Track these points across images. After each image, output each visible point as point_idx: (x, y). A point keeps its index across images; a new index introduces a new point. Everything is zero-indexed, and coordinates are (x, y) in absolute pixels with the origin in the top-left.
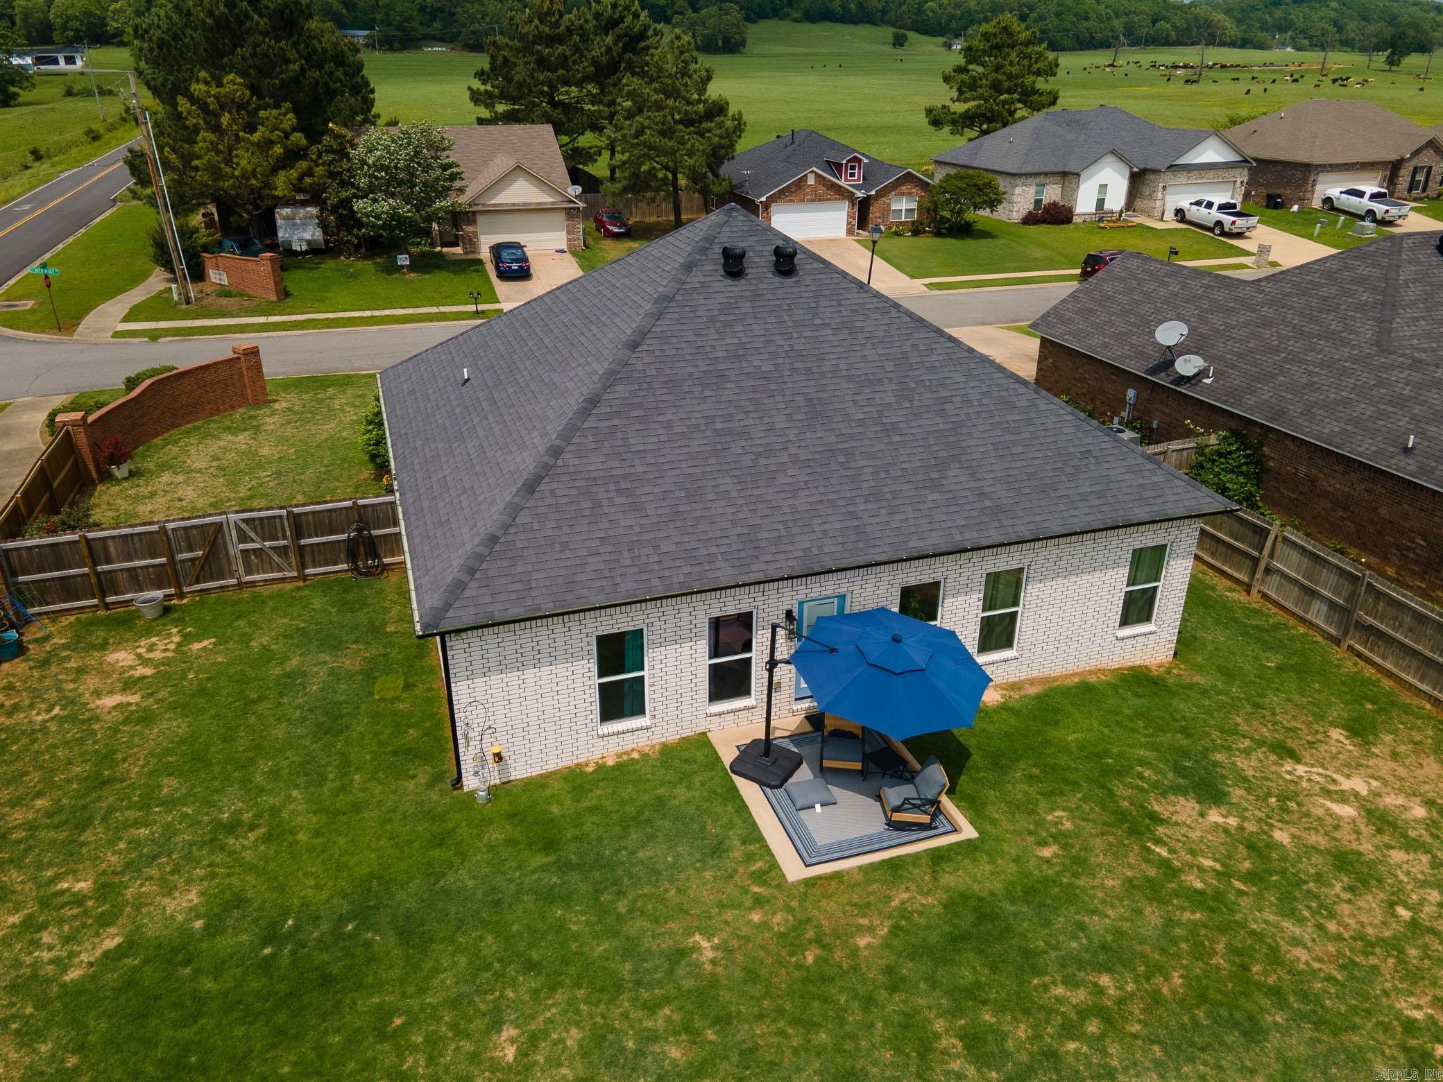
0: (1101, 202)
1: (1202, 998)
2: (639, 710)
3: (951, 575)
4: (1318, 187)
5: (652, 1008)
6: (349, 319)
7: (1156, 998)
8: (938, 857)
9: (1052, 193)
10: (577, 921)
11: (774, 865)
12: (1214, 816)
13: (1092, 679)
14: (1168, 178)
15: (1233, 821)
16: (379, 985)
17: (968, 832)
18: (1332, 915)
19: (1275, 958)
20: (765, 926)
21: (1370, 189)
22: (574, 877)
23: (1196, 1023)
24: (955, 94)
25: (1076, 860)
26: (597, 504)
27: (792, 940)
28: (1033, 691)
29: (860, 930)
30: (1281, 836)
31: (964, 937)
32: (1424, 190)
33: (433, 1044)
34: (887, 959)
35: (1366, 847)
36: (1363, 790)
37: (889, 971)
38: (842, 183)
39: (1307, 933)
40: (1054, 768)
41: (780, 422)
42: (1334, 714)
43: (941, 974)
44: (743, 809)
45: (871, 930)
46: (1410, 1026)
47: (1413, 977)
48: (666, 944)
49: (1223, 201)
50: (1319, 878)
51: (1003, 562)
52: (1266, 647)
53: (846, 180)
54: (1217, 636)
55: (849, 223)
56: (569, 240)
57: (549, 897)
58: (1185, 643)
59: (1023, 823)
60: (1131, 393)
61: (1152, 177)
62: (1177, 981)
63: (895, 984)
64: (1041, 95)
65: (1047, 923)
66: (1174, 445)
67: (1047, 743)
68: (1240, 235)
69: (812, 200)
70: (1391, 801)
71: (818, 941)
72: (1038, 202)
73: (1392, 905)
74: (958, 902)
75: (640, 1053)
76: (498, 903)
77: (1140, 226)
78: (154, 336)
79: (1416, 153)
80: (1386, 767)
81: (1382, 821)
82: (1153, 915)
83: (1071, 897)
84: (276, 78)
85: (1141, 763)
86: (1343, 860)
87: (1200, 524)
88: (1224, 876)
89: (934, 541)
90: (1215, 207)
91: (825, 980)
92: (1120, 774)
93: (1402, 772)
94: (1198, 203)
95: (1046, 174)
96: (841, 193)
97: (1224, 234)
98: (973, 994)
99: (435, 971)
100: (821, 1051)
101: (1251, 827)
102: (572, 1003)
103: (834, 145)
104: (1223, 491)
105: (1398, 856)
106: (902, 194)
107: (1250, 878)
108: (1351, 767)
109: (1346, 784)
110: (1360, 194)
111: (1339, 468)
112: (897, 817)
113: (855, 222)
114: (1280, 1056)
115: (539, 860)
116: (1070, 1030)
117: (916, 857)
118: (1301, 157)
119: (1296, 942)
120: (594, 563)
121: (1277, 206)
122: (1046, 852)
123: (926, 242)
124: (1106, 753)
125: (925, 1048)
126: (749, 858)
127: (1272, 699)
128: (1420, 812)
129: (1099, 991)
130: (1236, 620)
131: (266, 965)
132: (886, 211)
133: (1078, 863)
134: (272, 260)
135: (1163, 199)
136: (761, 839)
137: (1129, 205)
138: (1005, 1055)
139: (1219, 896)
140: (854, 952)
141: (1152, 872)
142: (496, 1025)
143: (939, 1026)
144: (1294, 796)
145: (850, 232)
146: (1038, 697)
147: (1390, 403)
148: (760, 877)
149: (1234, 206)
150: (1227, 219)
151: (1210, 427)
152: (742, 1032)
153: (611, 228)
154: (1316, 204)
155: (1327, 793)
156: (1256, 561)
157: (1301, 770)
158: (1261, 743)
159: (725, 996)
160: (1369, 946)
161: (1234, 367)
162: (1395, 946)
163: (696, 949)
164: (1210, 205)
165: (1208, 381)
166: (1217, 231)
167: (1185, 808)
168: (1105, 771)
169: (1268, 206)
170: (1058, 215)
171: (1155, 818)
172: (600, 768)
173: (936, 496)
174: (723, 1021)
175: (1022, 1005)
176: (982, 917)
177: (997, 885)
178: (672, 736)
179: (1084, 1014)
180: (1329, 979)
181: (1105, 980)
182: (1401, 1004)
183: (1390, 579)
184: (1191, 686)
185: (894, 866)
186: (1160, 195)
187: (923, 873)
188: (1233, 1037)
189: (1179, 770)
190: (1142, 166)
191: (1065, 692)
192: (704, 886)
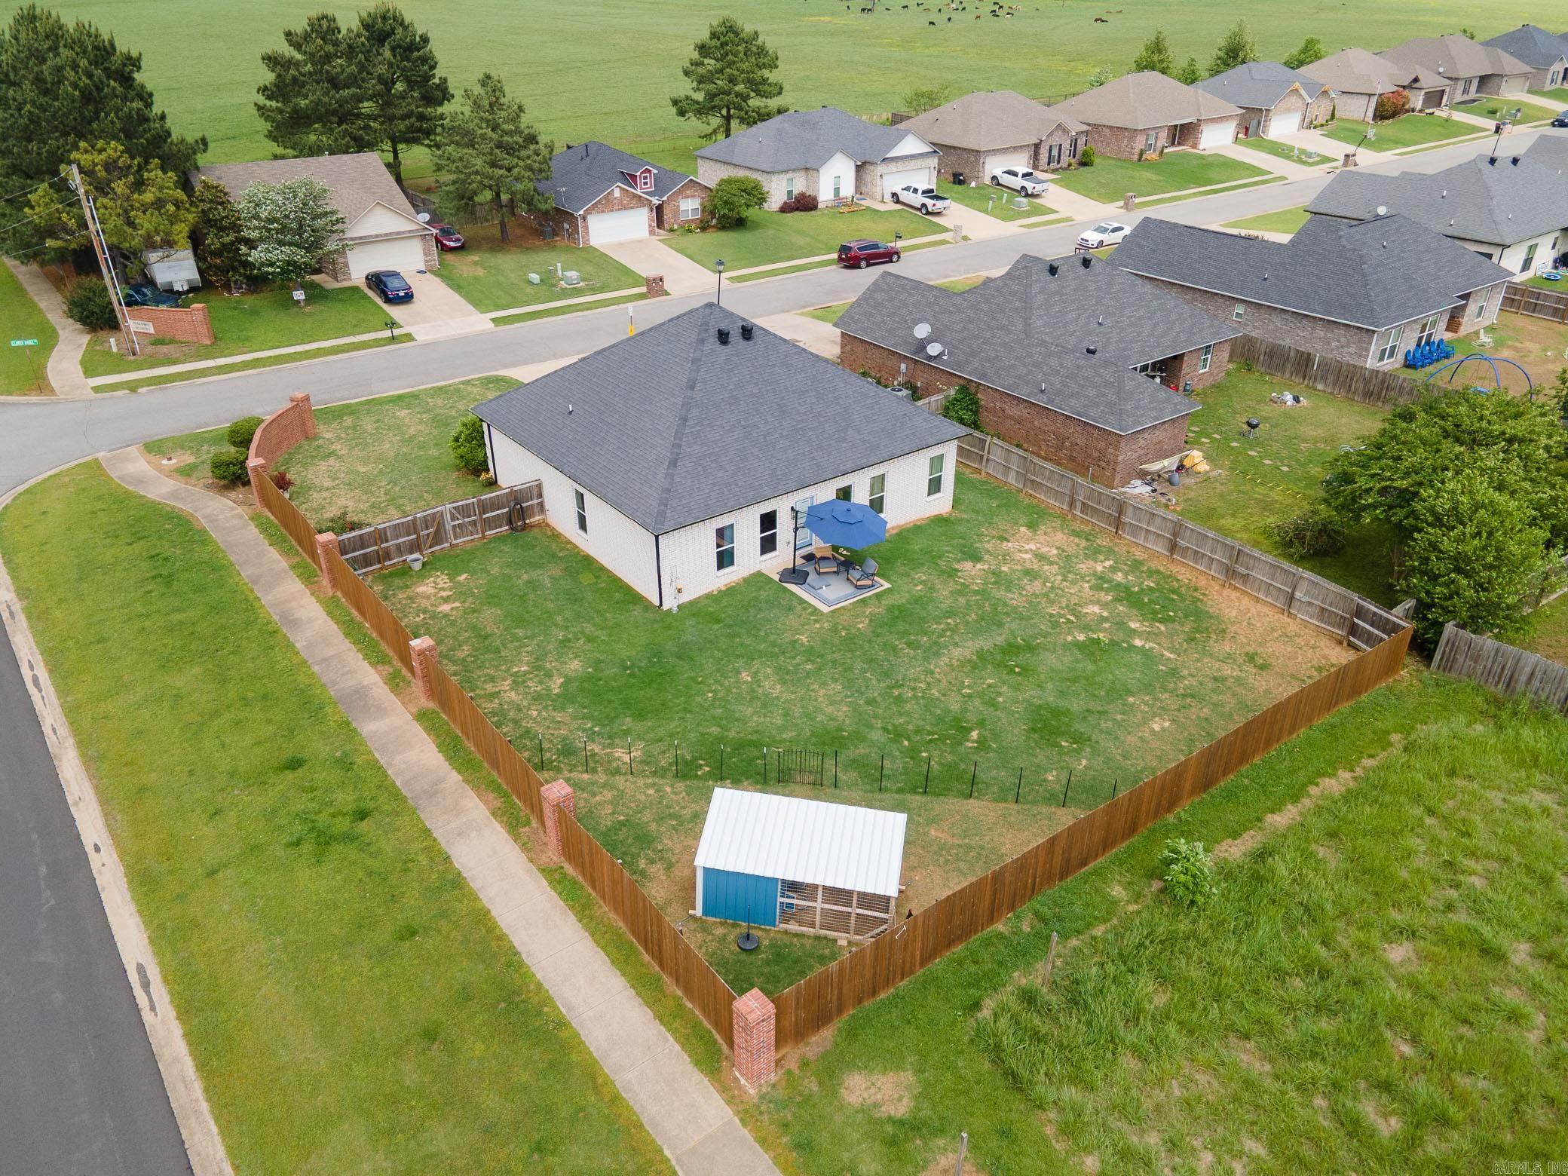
0: (837, 190)
1: (983, 619)
2: (732, 563)
3: (856, 481)
4: (987, 167)
5: (793, 658)
6: (289, 355)
7: (968, 622)
8: (878, 596)
9: (799, 185)
10: (748, 641)
11: (816, 609)
12: (979, 566)
13: (919, 523)
14: (881, 169)
15: (986, 567)
16: (683, 672)
17: (887, 585)
18: (1024, 589)
19: (1005, 604)
20: (822, 628)
21: (1022, 169)
22: (736, 628)
23: (982, 626)
24: (695, 84)
25: (930, 588)
26: (704, 468)
27: (834, 630)
28: (895, 532)
29: (858, 623)
30: (1003, 568)
31: (897, 617)
32: (1058, 162)
33: (718, 682)
34: (872, 629)
35: (1035, 566)
36: (1034, 548)
37: (874, 632)
38: (638, 192)
39: (1016, 596)
40: (913, 560)
41: (769, 418)
42: (1021, 521)
43: (892, 629)
44: (793, 594)
45: (862, 622)
46: (1051, 615)
47: (1052, 602)
48: (787, 640)
49: (925, 188)
50: (1018, 579)
51: (877, 471)
52: (991, 497)
53: (641, 188)
54: (969, 496)
55: (650, 226)
56: (426, 261)
57: (730, 636)
58: (956, 502)
59: (906, 580)
60: (903, 367)
61: (871, 168)
62: (973, 616)
63: (877, 635)
64: (770, 85)
65: (925, 609)
66: (933, 399)
67: (907, 551)
68: (939, 214)
69: (620, 210)
70: (1044, 550)
71: (844, 628)
72: (790, 193)
73: (1044, 583)
74: (890, 609)
75: (796, 669)
76: (710, 642)
77: (868, 209)
78: (133, 387)
79: (1051, 134)
80: (1042, 538)
81: (1041, 557)
82: (962, 600)
83: (931, 600)
84: (141, 137)
85: (947, 552)
86: (1027, 572)
87: (956, 442)
88: (986, 584)
89: (850, 465)
90: (920, 192)
91: (852, 638)
92: (940, 557)
93: (1048, 539)
94: (907, 189)
95: (793, 171)
96: (640, 201)
97: (928, 213)
98: (907, 632)
99: (701, 664)
100: (859, 657)
101: (993, 567)
102: (762, 663)
103: (621, 155)
104: (962, 421)
105: (1047, 567)
106: (688, 197)
107: (995, 583)
108: (1029, 540)
109: (1027, 547)
110: (1015, 174)
111: (1015, 402)
112: (859, 583)
113: (655, 224)
114: (1009, 629)
115: (716, 627)
116: (940, 636)
117: (870, 597)
118: (972, 145)
119: (1012, 599)
121: (961, 183)
122: (919, 588)
123: (714, 237)
124: (932, 551)
125: (894, 649)
127: (996, 519)
128: (1055, 552)
129: (949, 624)
130: (976, 487)
131: (632, 675)
132: (676, 212)
133: (932, 589)
134: (203, 309)
135: (882, 185)
136: (806, 602)
137: (858, 190)
138: (922, 646)
139: (984, 590)
140: (859, 629)
141: (959, 587)
142: (738, 673)
143: (897, 643)
144: (1008, 555)
145: (652, 233)
146: (897, 534)
147: (1033, 366)
148: (812, 614)
149: (932, 191)
150: (929, 202)
151: (949, 384)
152: (829, 657)
153: (447, 243)
154: (987, 181)
155: (1020, 551)
156: (982, 456)
157: (1010, 545)
158: (994, 537)
159: (817, 649)
160: (1037, 596)
161: (957, 348)
162: (1046, 595)
163: (799, 639)
164: (916, 191)
165: (945, 358)
166: (924, 211)
167: (968, 565)
168: (933, 558)
169: (954, 183)
170: (804, 204)
171: (957, 570)
172: (720, 591)
173: (845, 445)
174: (821, 656)
175: (923, 632)
176: (901, 611)
177: (903, 601)
178: (746, 574)
179: (944, 631)
180: (1024, 607)
181: (949, 621)
182: (1048, 610)
183: (1042, 458)
184: (962, 519)
185: (863, 601)
186: (879, 183)
187: (874, 601)
188: (995, 627)
189: (963, 553)
190: (863, 160)
191: (909, 530)
192: (792, 620)
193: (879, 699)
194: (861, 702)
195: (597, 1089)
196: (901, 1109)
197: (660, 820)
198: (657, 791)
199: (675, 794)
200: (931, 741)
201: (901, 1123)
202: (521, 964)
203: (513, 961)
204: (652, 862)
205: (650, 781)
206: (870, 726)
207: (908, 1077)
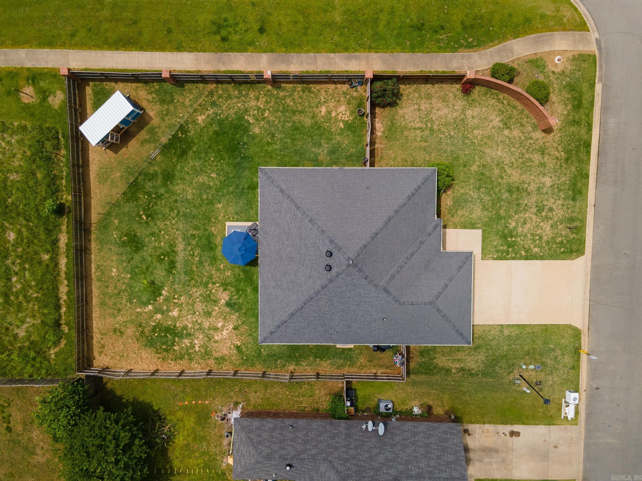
1: (192, 270)
5: (212, 195)
7: (193, 264)
10: (231, 189)
11: (230, 221)
12: (223, 300)
16: (229, 159)
18: (200, 302)
20: (220, 216)
22: (240, 190)
23: (188, 267)
26: (277, 204)
27: (216, 218)
29: (215, 229)
31: (210, 243)
33: (217, 166)
34: (209, 231)
35: (211, 321)
37: (207, 230)
39: (198, 295)
41: (289, 249)
42: (244, 347)
43: (204, 237)
44: (247, 221)
45: (215, 231)
46: (181, 296)
47: (187, 304)
48: (222, 200)
57: (237, 186)
63: (205, 230)
65: (208, 257)
71: (215, 222)
74: (215, 245)
75: (206, 192)
76: (239, 178)
82: (206, 274)
83: (212, 264)
86: (209, 314)
88: (211, 292)
91: (209, 221)
92: (237, 292)
98: (200, 239)
99: (229, 167)
100: (198, 215)
102: (216, 185)
107: (209, 295)
109: (226, 331)
116: (192, 249)
119: (197, 292)
120: (266, 201)
122: (222, 266)
125: (195, 229)
126: (233, 218)
129: (196, 257)
131: (239, 144)
133: (218, 270)
136: (236, 221)
138: (191, 238)
139: (207, 287)
140: (212, 226)
141: (214, 280)
142: (217, 174)
143: (197, 232)
144: (225, 319)
148: (229, 218)
152: (204, 206)
155: (224, 326)
157: (231, 327)
159: (210, 206)
160: (194, 302)
162: (193, 306)
163: (220, 204)
167: (226, 297)
171: (225, 290)
174: (207, 204)
175: (197, 245)
176: (212, 247)
179: (194, 252)
180: (190, 291)
181: (197, 259)
187: (222, 243)
192: (231, 209)
193: (176, 204)
194: (178, 198)
195: (94, 46)
196: (50, 99)
197: (168, 110)
198: (180, 117)
199: (176, 121)
200: (150, 204)
201: (47, 97)
202: (141, 50)
203: (142, 49)
204: (153, 98)
205: (185, 117)
206: (167, 192)
207: (56, 107)
